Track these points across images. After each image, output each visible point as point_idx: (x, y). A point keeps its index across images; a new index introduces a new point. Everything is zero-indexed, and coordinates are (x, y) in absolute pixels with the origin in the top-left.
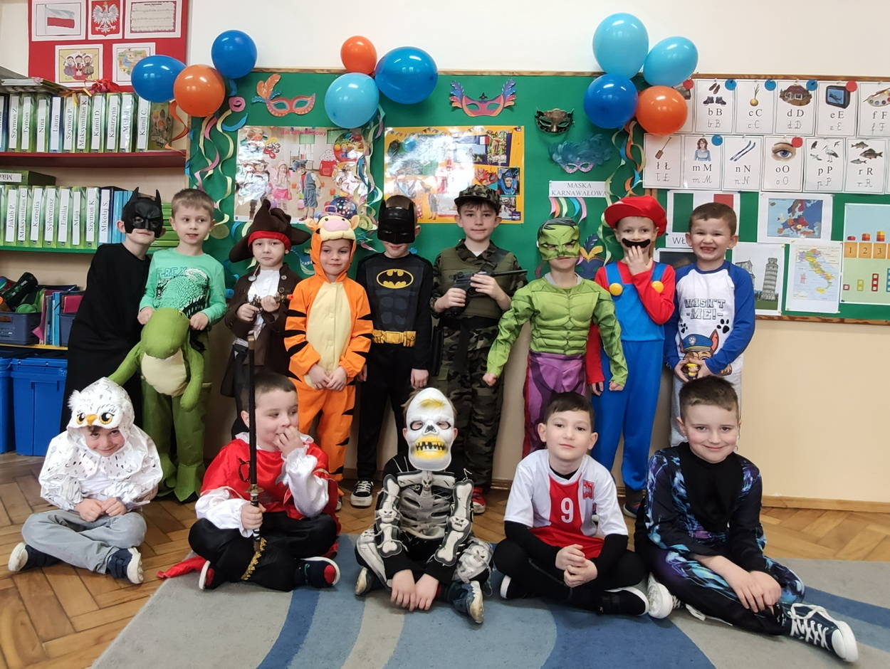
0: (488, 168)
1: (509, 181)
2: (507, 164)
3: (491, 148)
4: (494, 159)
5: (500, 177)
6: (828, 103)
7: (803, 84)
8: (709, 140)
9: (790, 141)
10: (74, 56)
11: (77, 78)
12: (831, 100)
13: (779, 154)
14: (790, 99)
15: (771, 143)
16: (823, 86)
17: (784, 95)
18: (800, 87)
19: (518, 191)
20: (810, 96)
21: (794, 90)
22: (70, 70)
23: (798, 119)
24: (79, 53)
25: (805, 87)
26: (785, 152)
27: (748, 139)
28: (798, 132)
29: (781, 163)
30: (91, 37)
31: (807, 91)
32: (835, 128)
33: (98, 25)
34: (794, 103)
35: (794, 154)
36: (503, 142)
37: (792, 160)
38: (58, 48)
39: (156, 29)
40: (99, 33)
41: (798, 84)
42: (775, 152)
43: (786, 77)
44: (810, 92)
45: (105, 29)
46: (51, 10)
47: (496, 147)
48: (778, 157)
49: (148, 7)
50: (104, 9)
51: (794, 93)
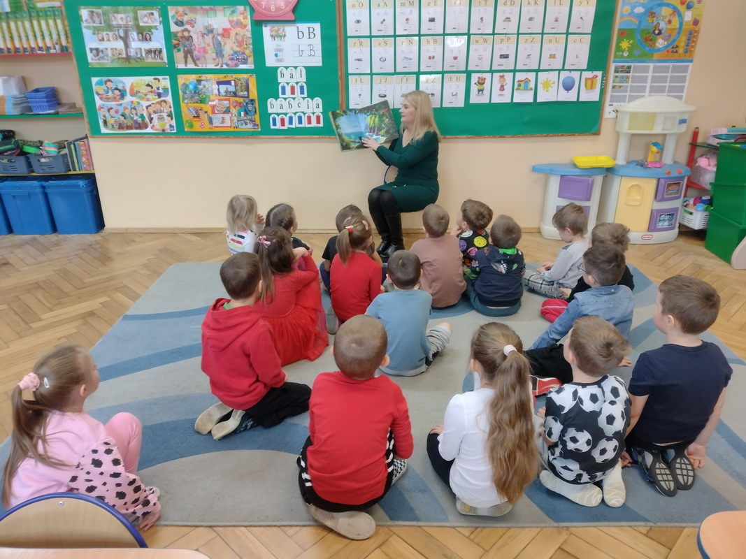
0: (237, 99)
1: (250, 107)
2: (248, 97)
3: (238, 88)
4: (241, 94)
5: (245, 104)
19: (255, 112)
36: (244, 84)
47: (241, 87)
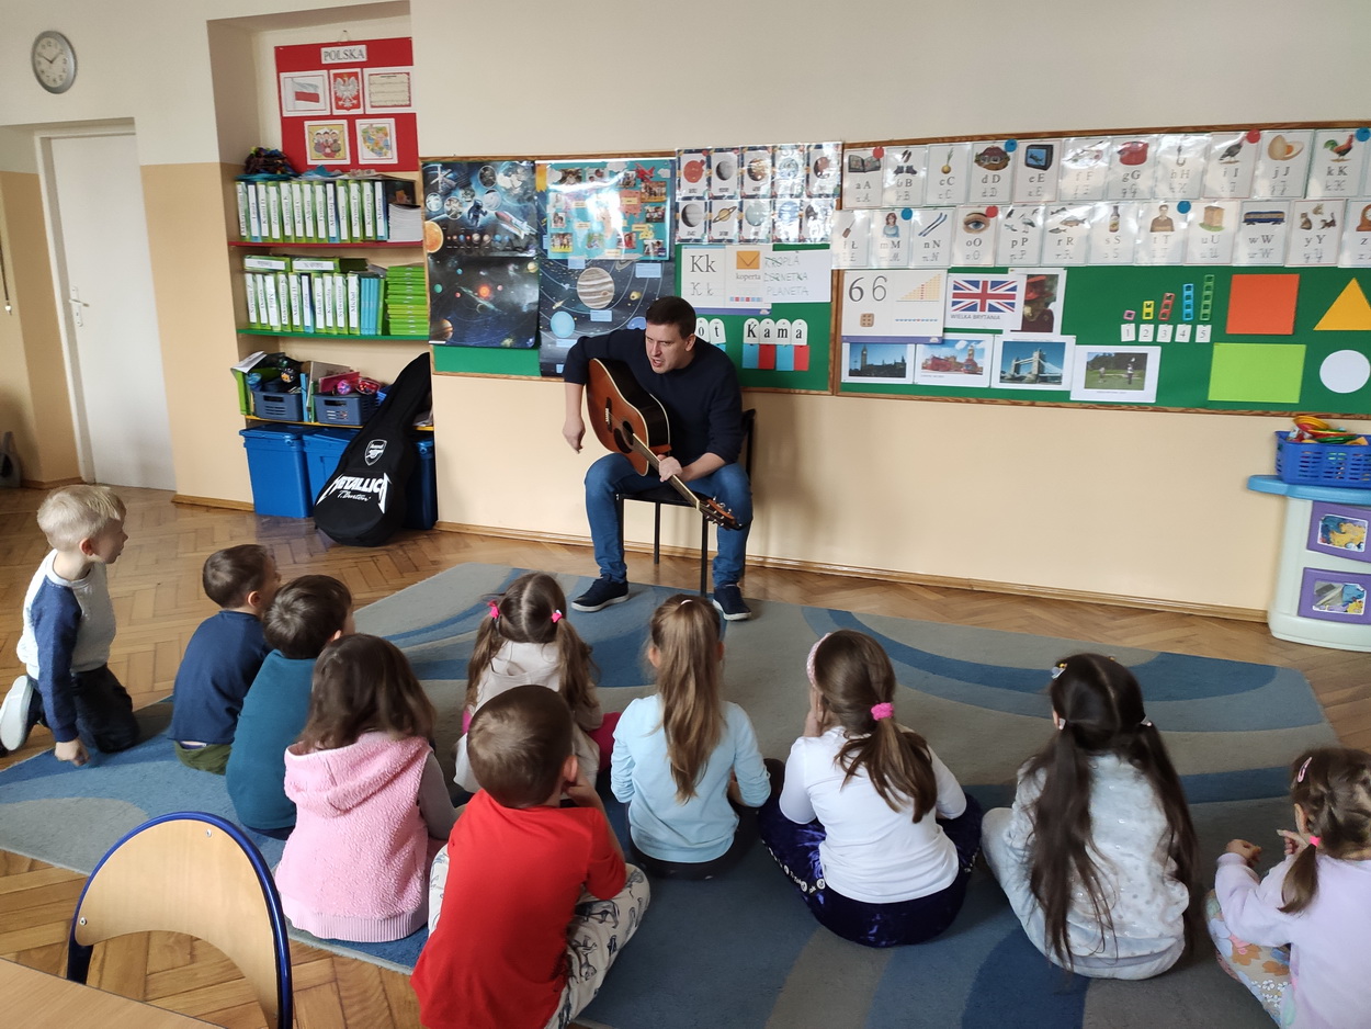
6: (1028, 165)
7: (1001, 145)
8: (898, 213)
9: (983, 210)
10: (322, 132)
11: (327, 155)
12: (1031, 161)
13: (971, 226)
14: (986, 163)
15: (963, 214)
16: (1023, 145)
17: (979, 159)
18: (998, 148)
20: (1008, 159)
21: (990, 152)
22: (320, 147)
23: (993, 185)
24: (326, 129)
25: (1003, 148)
26: (977, 223)
27: (939, 211)
28: (991, 201)
29: (972, 236)
30: (337, 112)
31: (1005, 153)
32: (1034, 194)
33: (340, 99)
34: (989, 167)
35: (987, 225)
37: (985, 232)
38: (307, 123)
39: (393, 103)
40: (342, 107)
41: (996, 145)
42: (967, 223)
43: (983, 138)
44: (1009, 154)
45: (348, 104)
46: (299, 84)
48: (970, 229)
49: (385, 80)
50: (344, 81)
51: (991, 155)
